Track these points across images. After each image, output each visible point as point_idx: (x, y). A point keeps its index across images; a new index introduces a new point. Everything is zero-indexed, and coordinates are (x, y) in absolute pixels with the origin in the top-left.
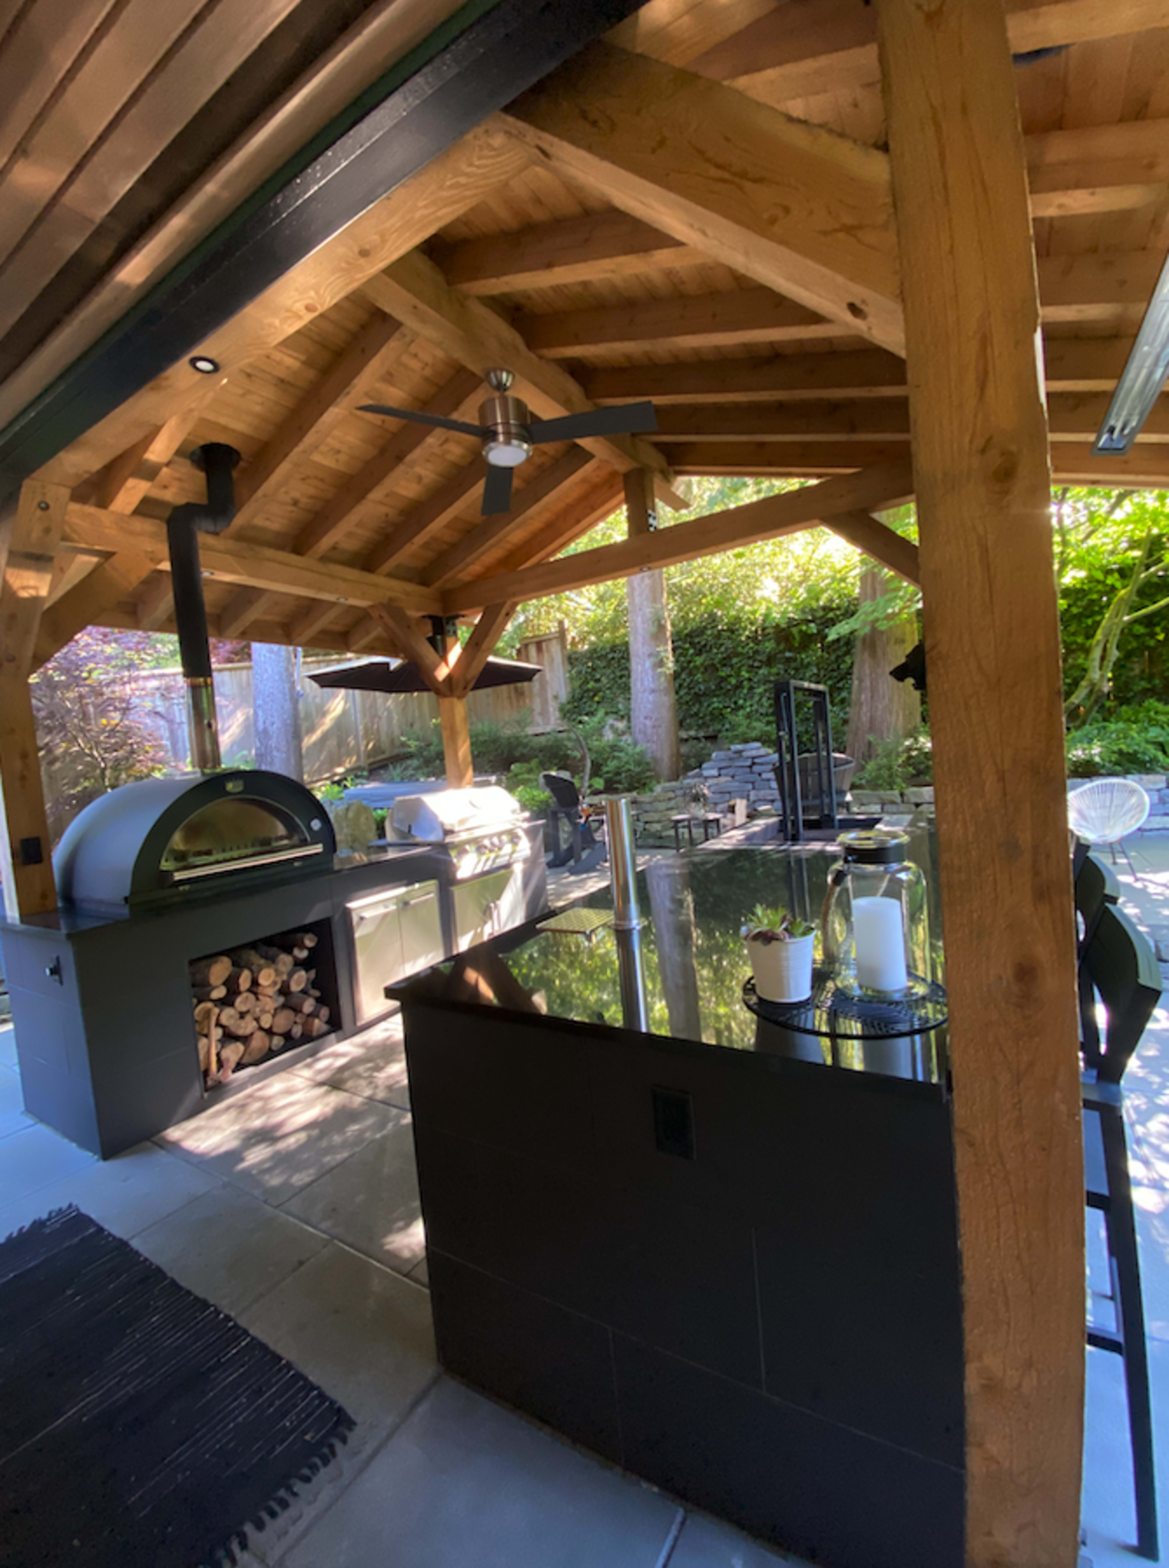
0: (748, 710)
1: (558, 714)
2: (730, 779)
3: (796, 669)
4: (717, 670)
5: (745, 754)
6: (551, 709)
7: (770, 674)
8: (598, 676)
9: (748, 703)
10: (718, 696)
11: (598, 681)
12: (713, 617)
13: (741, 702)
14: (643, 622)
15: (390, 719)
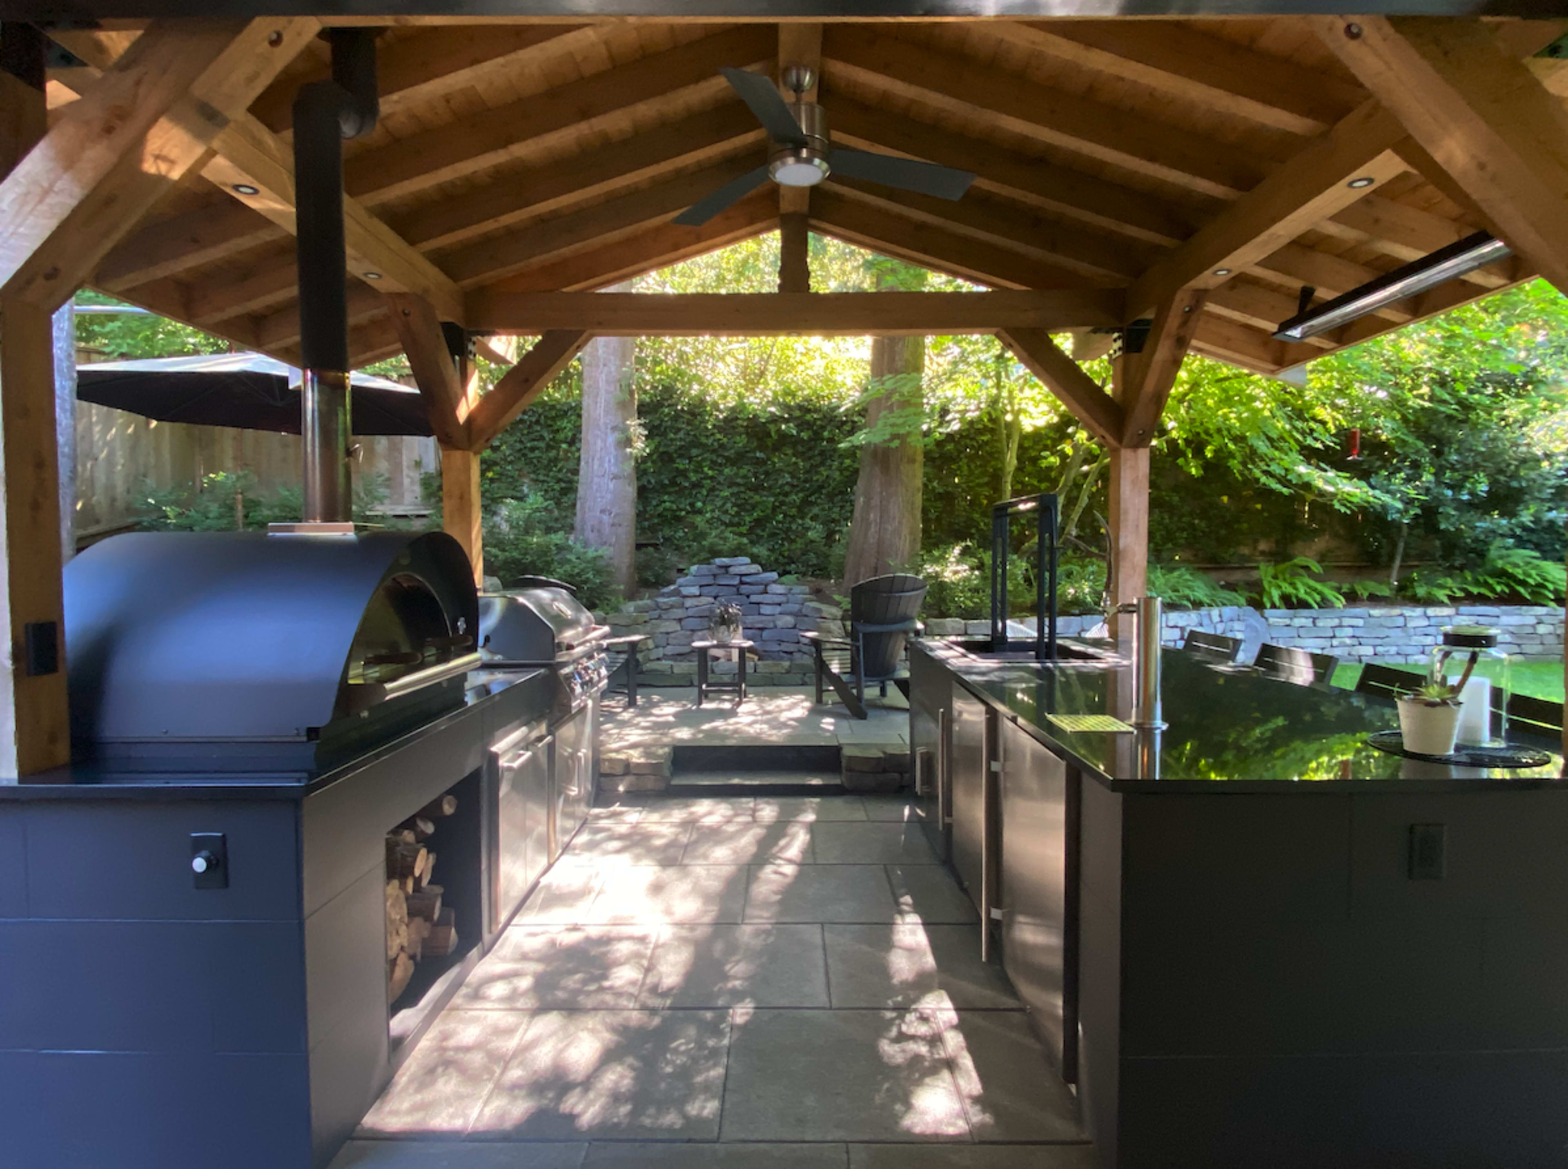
0: (708, 515)
1: (418, 490)
2: (711, 600)
3: (767, 474)
4: (672, 461)
5: (731, 570)
6: (406, 481)
7: (736, 474)
8: (496, 443)
9: (709, 508)
10: (669, 494)
11: (495, 449)
12: (668, 391)
13: (699, 504)
14: (608, 382)
15: (110, 461)
